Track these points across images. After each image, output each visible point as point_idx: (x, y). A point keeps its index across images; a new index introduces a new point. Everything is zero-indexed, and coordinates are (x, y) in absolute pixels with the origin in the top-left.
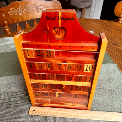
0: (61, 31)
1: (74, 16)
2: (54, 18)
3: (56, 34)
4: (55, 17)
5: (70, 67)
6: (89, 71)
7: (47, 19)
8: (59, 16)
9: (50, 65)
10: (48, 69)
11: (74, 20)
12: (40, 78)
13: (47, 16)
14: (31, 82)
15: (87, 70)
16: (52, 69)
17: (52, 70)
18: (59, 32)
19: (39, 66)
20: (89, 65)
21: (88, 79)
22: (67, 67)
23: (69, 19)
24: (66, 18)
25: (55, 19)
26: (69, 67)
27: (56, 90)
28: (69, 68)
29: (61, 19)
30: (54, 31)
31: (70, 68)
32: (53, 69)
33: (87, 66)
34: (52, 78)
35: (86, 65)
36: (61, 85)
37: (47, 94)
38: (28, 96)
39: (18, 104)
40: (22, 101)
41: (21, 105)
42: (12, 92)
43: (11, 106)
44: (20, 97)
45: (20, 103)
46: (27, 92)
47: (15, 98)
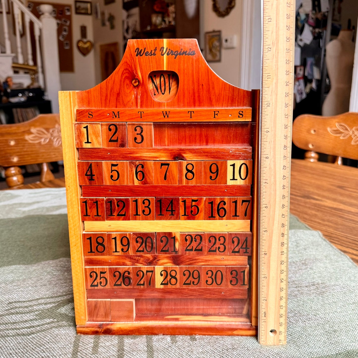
0: (167, 85)
1: (194, 47)
2: (153, 52)
3: (156, 93)
4: (155, 50)
5: (191, 172)
6: (239, 182)
7: (137, 55)
8: (163, 48)
9: (140, 169)
10: (134, 183)
11: (193, 54)
12: (111, 215)
13: (138, 49)
14: (84, 233)
15: (234, 179)
16: (146, 180)
17: (145, 183)
18: (163, 88)
19: (112, 171)
20: (238, 163)
21: (241, 208)
22: (185, 171)
23: (183, 53)
24: (178, 51)
25: (154, 54)
26: (188, 171)
27: (155, 258)
28: (190, 175)
29: (168, 54)
30: (151, 86)
31: (193, 173)
32: (148, 180)
33: (233, 165)
34: (144, 211)
35: (230, 162)
36: (170, 234)
37: (126, 274)
38: (65, 307)
39: (31, 329)
40: (45, 321)
41: (39, 331)
42: (13, 301)
43: (8, 333)
44: (38, 312)
45: (39, 326)
46: (62, 299)
47: (21, 314)
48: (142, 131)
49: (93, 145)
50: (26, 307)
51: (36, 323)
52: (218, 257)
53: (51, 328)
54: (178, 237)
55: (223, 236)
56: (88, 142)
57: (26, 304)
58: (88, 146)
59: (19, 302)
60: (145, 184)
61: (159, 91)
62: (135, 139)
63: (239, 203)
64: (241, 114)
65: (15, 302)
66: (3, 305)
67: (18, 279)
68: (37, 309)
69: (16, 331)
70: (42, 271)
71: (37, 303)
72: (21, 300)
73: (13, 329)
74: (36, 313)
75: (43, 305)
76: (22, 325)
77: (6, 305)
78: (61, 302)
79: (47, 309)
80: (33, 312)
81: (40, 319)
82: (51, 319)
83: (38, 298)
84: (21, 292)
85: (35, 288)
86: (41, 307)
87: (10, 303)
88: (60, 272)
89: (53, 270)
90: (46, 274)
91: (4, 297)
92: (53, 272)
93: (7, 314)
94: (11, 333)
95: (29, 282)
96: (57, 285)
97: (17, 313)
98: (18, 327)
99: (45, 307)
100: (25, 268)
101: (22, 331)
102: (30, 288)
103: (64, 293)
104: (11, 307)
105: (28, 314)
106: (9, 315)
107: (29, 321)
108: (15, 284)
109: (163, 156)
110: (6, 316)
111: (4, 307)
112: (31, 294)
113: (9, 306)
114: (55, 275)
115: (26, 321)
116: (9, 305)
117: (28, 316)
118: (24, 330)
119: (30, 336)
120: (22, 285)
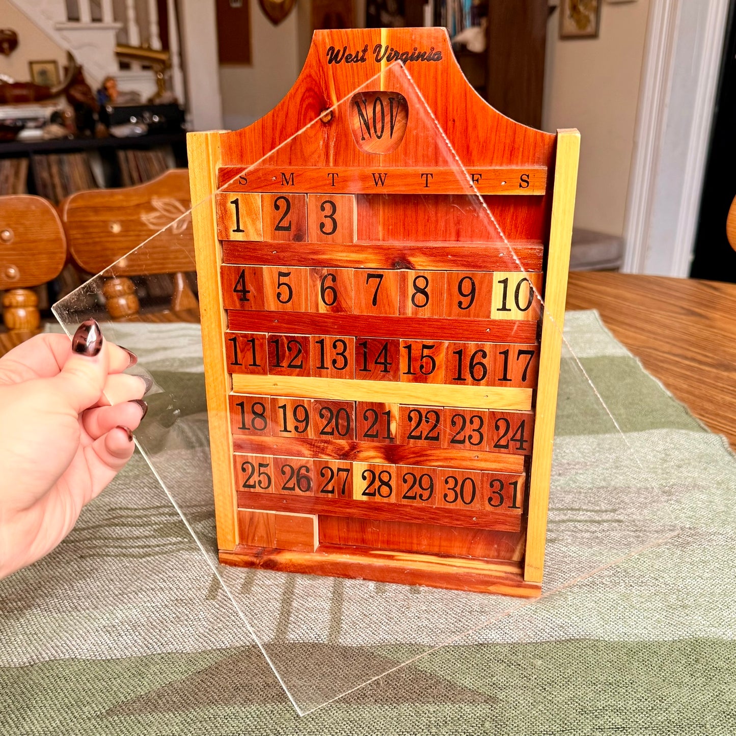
0: (387, 119)
1: (440, 45)
2: (361, 54)
3: (367, 136)
4: (365, 51)
5: (423, 292)
6: (515, 315)
7: (330, 62)
8: (380, 46)
9: (329, 283)
10: (318, 310)
11: (438, 59)
12: (278, 365)
13: (332, 49)
14: (232, 393)
15: (504, 308)
16: (339, 304)
17: (338, 309)
18: (379, 126)
19: (279, 285)
20: (514, 278)
22: (411, 290)
23: (418, 57)
24: (407, 53)
25: (363, 59)
26: (418, 290)
27: (353, 447)
28: (420, 297)
29: (389, 60)
30: (356, 123)
31: (426, 294)
32: (344, 305)
33: (505, 282)
34: (334, 362)
35: (498, 276)
36: (381, 405)
37: (303, 471)
38: (202, 522)
39: (146, 549)
40: (168, 540)
41: (158, 552)
42: (117, 507)
43: (108, 552)
44: (158, 526)
45: (158, 546)
46: (199, 510)
47: (130, 526)
48: (334, 211)
49: (247, 236)
50: (139, 517)
51: (153, 542)
52: (467, 454)
53: (178, 551)
54: (395, 412)
55: (478, 416)
56: (238, 230)
57: (137, 513)
58: (239, 237)
59: (127, 509)
60: (338, 311)
61: (372, 131)
62: (322, 225)
63: (512, 356)
64: (525, 181)
65: (121, 508)
66: (101, 512)
67: (127, 474)
68: (156, 521)
69: (120, 549)
70: (166, 465)
71: (157, 512)
72: (130, 506)
73: (116, 547)
74: (154, 526)
75: (167, 516)
76: (131, 543)
77: (105, 512)
78: (197, 514)
79: (173, 523)
80: (149, 525)
81: (162, 536)
82: (178, 538)
83: (159, 505)
84: (130, 495)
85: (154, 490)
86: (164, 518)
87: (112, 509)
88: (197, 469)
89: (187, 465)
90: (173, 470)
91: (102, 499)
92: (185, 468)
93: (107, 524)
94: (112, 551)
95: (145, 481)
96: (192, 489)
97: (124, 525)
98: (124, 545)
99: (170, 519)
100: (139, 460)
101: (131, 551)
102: (146, 490)
103: (203, 503)
104: (114, 515)
105: (142, 527)
106: (109, 526)
107: (143, 537)
108: (120, 482)
109: (372, 260)
110: (106, 528)
111: (102, 515)
112: (147, 498)
113: (110, 514)
114: (189, 473)
115: (138, 537)
116: (110, 512)
117: (141, 531)
118: (133, 549)
119: (144, 559)
120: (132, 484)
